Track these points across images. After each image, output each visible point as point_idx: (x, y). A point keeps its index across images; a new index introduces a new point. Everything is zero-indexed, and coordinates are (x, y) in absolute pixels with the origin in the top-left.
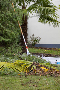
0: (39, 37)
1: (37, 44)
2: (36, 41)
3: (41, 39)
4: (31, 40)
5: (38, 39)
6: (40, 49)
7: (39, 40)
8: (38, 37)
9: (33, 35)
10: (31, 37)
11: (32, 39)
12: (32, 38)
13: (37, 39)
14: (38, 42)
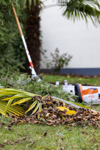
0: (68, 55)
1: (64, 67)
2: (62, 63)
3: (71, 57)
4: (53, 61)
5: (66, 59)
6: (71, 77)
7: (69, 60)
8: (66, 55)
9: (57, 51)
10: (52, 55)
11: (54, 58)
12: (55, 56)
13: (64, 59)
14: (67, 64)
